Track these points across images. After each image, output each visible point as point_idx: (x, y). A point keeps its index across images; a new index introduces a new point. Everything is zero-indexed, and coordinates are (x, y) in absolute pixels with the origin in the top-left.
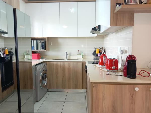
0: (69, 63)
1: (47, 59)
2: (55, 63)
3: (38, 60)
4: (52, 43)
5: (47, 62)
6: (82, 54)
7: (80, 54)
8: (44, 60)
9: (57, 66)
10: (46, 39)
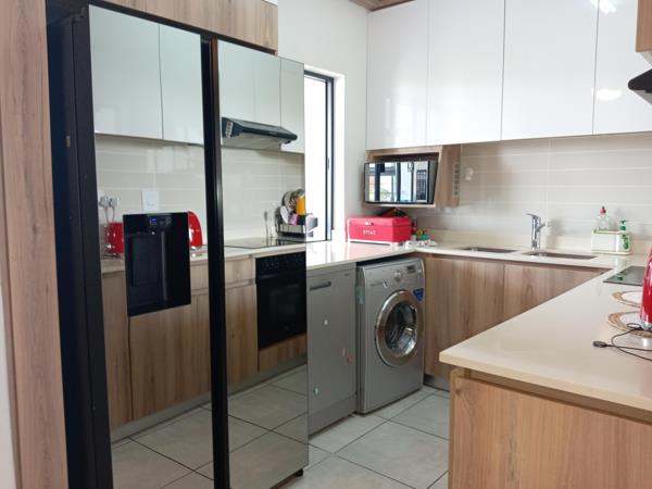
0: (526, 267)
1: (434, 243)
2: (460, 263)
3: (396, 244)
4: (471, 172)
5: (427, 254)
6: (624, 228)
7: (614, 229)
8: (420, 246)
9: (469, 275)
10: (437, 154)
